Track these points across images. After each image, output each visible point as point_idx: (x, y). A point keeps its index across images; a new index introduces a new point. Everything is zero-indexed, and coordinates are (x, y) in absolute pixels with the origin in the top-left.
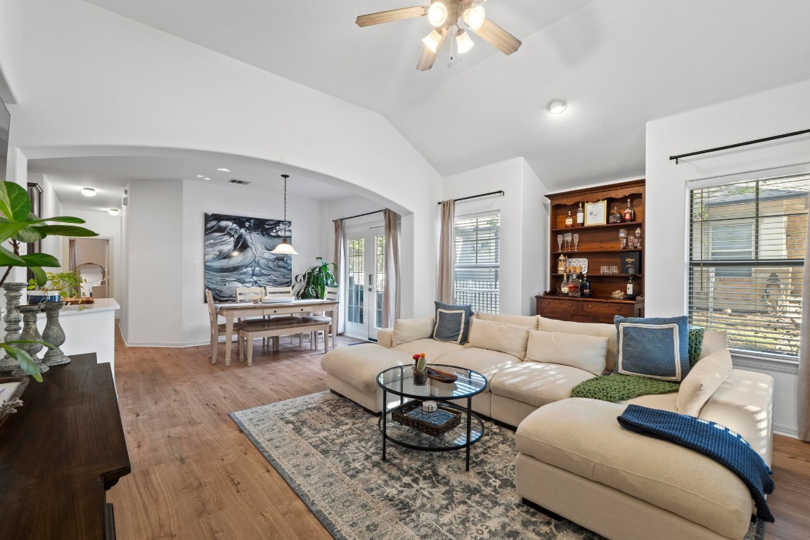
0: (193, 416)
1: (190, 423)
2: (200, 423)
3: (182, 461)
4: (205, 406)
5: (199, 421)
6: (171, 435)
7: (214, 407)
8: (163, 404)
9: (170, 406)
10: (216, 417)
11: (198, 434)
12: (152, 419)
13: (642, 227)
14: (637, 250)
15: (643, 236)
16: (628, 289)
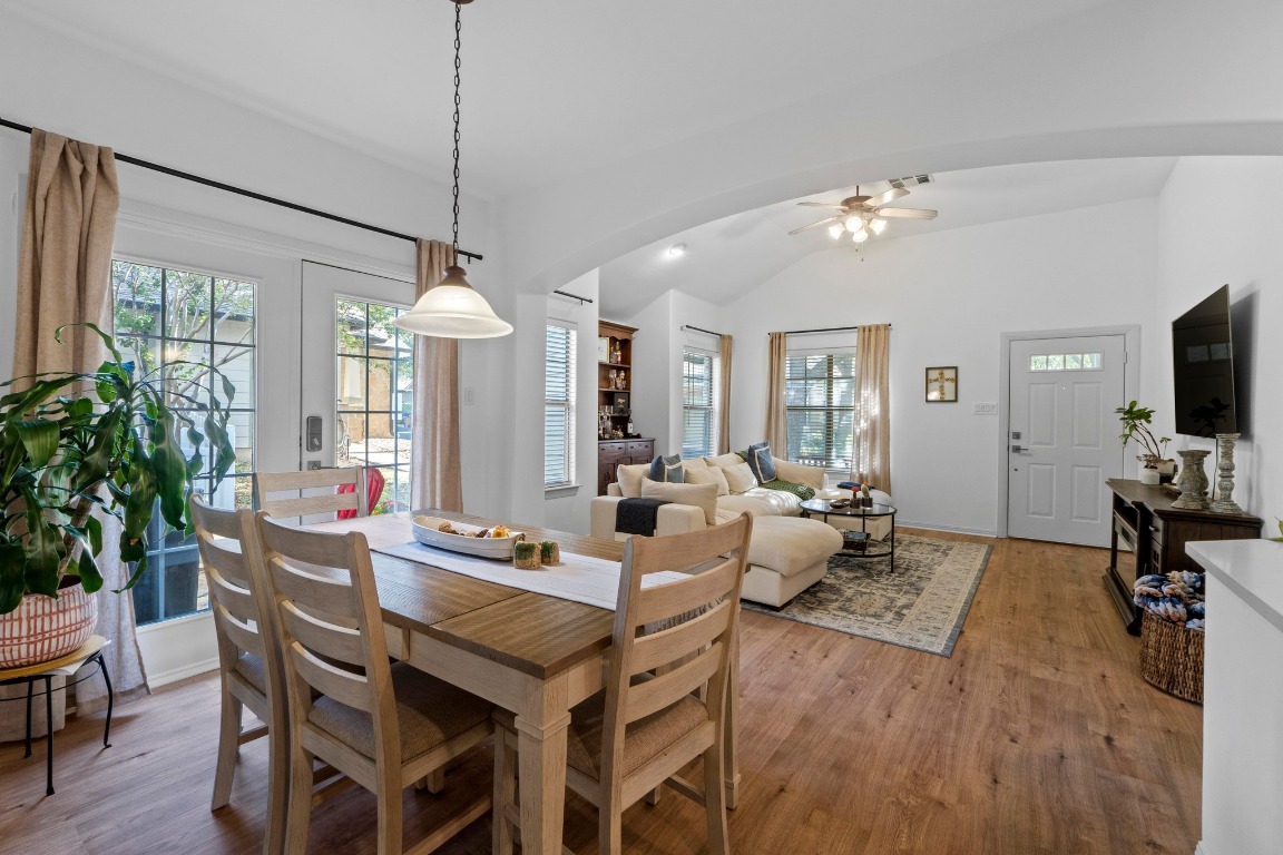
0: (1003, 682)
1: (1016, 674)
2: (1002, 666)
3: (1051, 639)
4: (967, 688)
5: (1001, 670)
6: (1053, 671)
7: (956, 678)
8: (1046, 745)
9: (1032, 727)
10: (971, 663)
11: (1017, 654)
12: (1079, 715)
13: (627, 371)
14: (626, 392)
15: (627, 379)
16: (631, 429)
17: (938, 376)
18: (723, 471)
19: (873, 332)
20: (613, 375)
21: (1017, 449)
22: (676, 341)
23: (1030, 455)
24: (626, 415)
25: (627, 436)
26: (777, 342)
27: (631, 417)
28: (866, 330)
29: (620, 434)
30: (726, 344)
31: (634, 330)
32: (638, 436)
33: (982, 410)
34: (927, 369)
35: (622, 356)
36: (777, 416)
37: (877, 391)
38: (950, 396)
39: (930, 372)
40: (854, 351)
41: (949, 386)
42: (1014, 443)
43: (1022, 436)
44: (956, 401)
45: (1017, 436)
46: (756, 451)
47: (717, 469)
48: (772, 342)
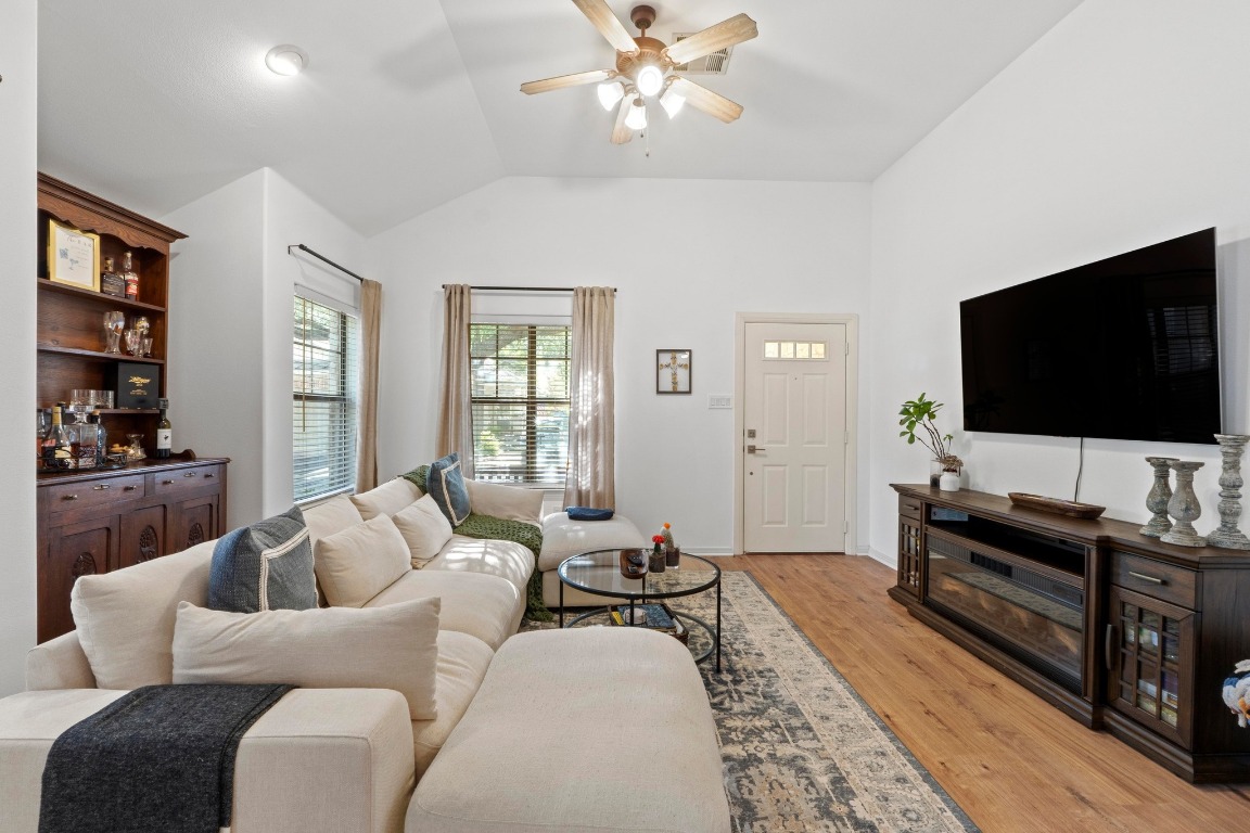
13: (158, 318)
14: (155, 360)
15: (158, 334)
16: (165, 440)
17: (670, 361)
18: (396, 520)
19: (596, 297)
20: (114, 322)
21: (752, 450)
22: (277, 273)
23: (765, 456)
24: (155, 411)
25: (154, 456)
26: (456, 297)
27: (169, 415)
28: (585, 294)
29: (135, 452)
30: (370, 295)
31: (176, 235)
32: (187, 456)
33: (718, 404)
34: (658, 352)
35: (142, 285)
36: (458, 411)
37: (600, 375)
38: (683, 387)
39: (661, 355)
40: (568, 321)
41: (682, 375)
42: (750, 442)
43: (757, 434)
44: (689, 392)
45: (752, 434)
46: (444, 472)
47: (383, 519)
48: (449, 299)
